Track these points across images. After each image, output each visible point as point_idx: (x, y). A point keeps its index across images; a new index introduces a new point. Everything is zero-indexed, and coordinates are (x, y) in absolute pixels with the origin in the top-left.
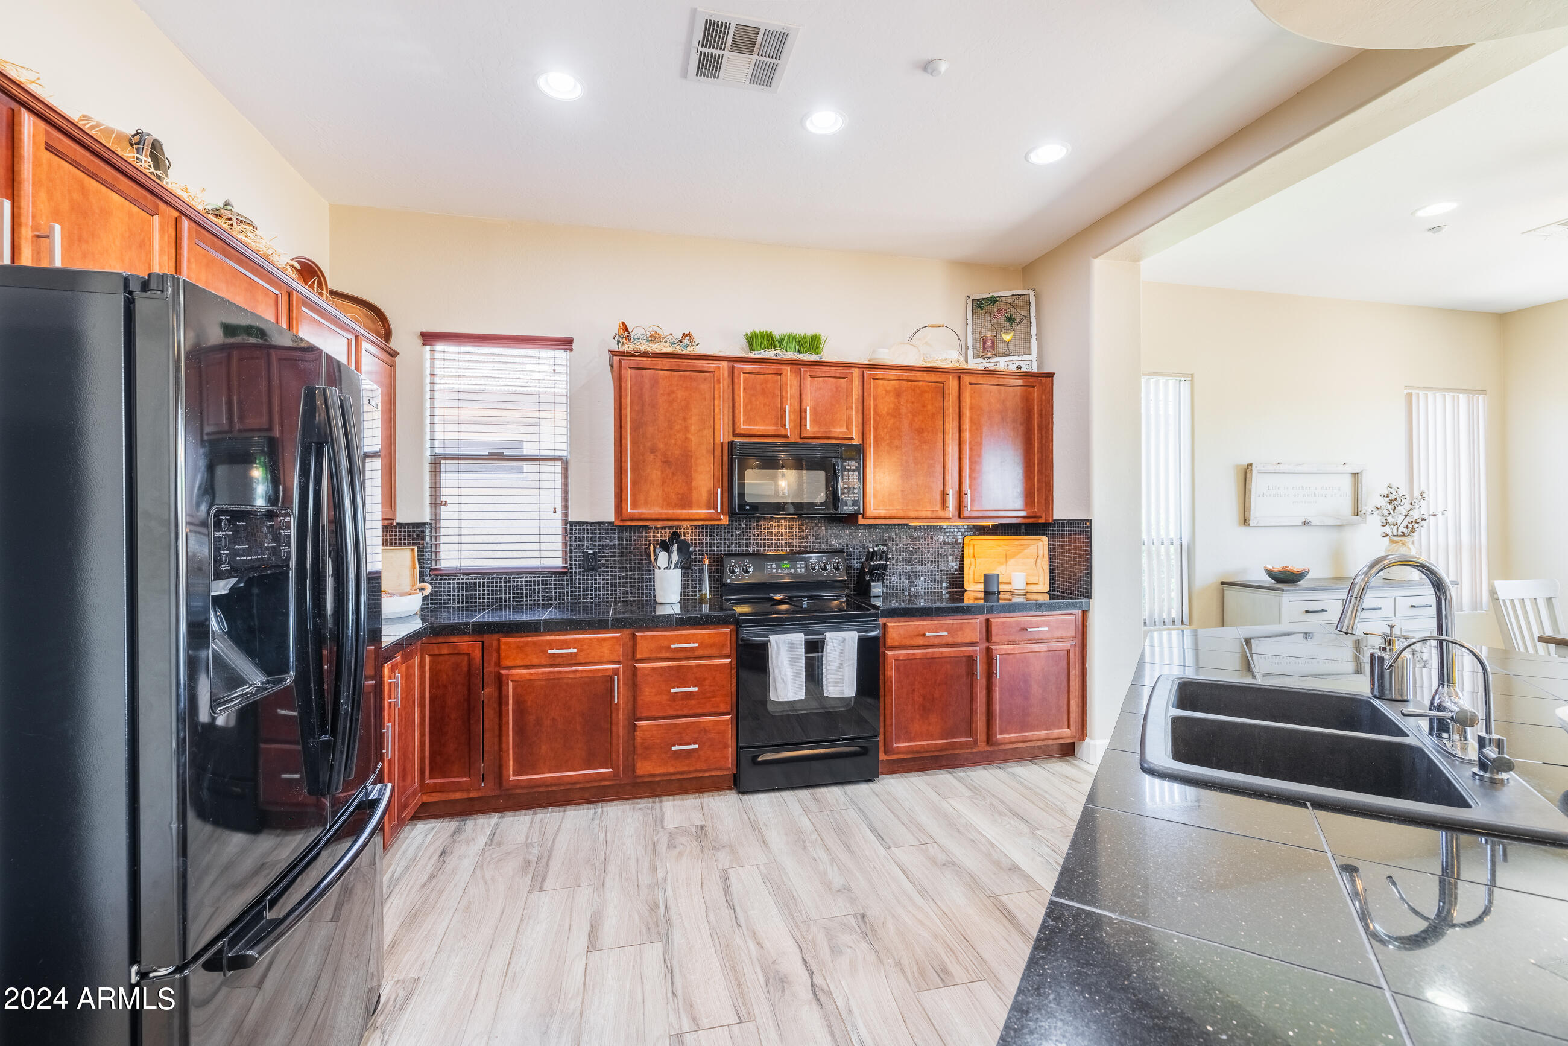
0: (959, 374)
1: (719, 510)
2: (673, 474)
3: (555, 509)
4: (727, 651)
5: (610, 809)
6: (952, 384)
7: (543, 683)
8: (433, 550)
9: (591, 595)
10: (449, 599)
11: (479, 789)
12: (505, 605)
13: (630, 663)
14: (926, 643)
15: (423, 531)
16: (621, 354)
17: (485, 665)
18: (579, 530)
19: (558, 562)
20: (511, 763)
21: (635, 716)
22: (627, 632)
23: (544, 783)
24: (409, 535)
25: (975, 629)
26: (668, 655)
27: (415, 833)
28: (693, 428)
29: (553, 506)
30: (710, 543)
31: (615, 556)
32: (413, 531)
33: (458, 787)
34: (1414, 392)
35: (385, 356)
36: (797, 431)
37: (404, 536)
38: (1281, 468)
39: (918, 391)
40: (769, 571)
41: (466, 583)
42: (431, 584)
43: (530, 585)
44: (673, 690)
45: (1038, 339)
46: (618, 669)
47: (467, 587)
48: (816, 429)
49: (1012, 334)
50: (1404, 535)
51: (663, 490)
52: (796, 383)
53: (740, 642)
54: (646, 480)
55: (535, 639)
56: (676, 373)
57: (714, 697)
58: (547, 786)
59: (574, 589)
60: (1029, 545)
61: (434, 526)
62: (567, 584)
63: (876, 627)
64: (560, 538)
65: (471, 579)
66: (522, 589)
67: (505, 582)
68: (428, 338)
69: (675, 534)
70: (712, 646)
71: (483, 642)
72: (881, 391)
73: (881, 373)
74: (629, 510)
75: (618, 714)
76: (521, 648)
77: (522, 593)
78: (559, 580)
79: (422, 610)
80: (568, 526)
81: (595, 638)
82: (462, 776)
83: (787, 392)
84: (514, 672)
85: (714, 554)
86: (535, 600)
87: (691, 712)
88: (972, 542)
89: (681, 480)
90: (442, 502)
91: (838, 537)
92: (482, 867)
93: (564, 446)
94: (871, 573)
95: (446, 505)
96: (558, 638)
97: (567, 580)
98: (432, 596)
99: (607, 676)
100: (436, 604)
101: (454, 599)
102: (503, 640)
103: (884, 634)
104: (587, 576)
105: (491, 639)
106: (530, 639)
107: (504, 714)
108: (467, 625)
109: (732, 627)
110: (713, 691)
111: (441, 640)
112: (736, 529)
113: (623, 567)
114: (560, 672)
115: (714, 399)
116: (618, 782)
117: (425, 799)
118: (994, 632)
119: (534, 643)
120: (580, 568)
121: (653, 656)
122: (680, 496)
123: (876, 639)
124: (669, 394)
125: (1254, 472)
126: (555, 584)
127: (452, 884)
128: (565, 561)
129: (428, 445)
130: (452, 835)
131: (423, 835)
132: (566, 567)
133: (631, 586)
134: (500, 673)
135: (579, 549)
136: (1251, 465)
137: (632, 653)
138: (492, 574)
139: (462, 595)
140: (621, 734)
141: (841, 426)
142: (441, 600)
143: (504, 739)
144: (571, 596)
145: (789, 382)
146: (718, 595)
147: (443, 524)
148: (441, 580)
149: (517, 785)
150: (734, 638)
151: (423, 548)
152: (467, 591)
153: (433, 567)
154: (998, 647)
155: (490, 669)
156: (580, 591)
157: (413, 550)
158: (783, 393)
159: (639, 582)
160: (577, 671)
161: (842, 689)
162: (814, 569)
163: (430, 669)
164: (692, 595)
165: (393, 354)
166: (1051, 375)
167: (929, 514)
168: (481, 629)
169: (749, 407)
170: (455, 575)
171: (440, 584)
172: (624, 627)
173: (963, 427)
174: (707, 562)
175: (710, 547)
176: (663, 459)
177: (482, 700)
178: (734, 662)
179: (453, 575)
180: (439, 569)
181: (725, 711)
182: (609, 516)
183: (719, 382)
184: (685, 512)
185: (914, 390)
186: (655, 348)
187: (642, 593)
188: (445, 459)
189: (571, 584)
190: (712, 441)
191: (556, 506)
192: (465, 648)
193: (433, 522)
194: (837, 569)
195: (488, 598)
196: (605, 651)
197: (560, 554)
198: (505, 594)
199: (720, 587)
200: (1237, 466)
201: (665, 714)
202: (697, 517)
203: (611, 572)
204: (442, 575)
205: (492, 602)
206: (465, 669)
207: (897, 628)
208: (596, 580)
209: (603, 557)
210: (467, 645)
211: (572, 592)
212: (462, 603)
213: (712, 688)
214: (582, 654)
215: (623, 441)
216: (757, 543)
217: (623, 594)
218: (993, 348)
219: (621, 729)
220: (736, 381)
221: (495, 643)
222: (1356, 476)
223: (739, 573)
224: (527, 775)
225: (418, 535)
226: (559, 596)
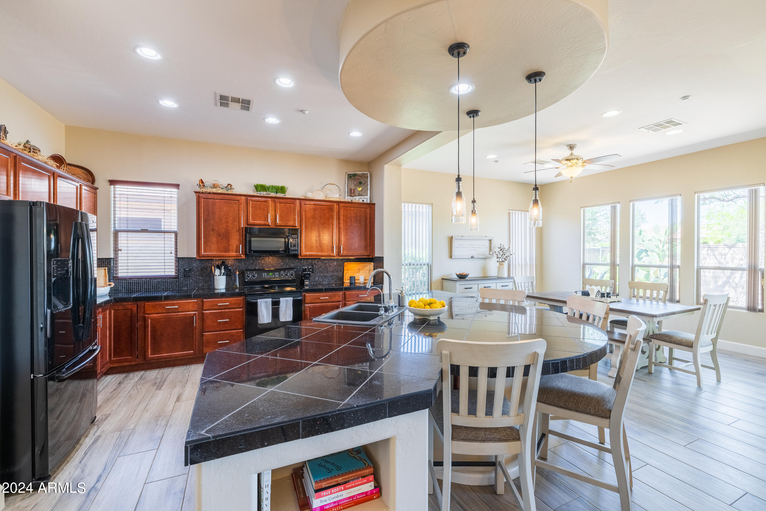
0: (338, 203)
1: (241, 253)
2: (222, 239)
3: (171, 252)
4: (242, 306)
5: (192, 366)
6: (336, 206)
7: (164, 319)
8: (115, 269)
9: (188, 286)
10: (123, 289)
11: (136, 361)
12: (148, 291)
13: (201, 311)
14: (320, 302)
15: (110, 261)
16: (199, 193)
17: (138, 313)
18: (182, 260)
19: (173, 274)
20: (150, 350)
21: (203, 331)
22: (200, 300)
23: (164, 358)
24: (103, 263)
25: (340, 296)
26: (217, 308)
27: (107, 378)
28: (230, 222)
29: (171, 251)
30: (240, 266)
31: (198, 271)
32: (106, 261)
33: (126, 360)
34: (511, 212)
35: (93, 190)
36: (274, 223)
37: (101, 263)
38: (463, 238)
39: (322, 209)
40: (264, 276)
41: (130, 282)
42: (114, 283)
43: (160, 283)
44: (218, 321)
45: (370, 191)
46: (196, 314)
47: (131, 284)
48: (281, 223)
49: (361, 188)
50: (503, 261)
51: (217, 246)
52: (273, 205)
53: (246, 302)
54: (210, 242)
55: (160, 303)
56: (223, 200)
57: (236, 323)
58: (166, 359)
59: (180, 284)
60: (367, 266)
61: (115, 259)
62: (177, 282)
63: (301, 296)
64: (174, 264)
65: (133, 281)
66: (156, 285)
67: (148, 282)
68: (112, 182)
69: (223, 262)
70: (236, 304)
71: (137, 305)
72: (307, 209)
73: (308, 202)
74: (203, 253)
75: (196, 330)
76: (154, 307)
77: (156, 286)
78: (173, 281)
79: (109, 293)
80: (177, 259)
81: (186, 302)
82: (128, 356)
83: (269, 209)
84: (151, 315)
85: (241, 270)
86: (162, 289)
87: (226, 329)
88: (347, 265)
89: (225, 242)
90: (119, 249)
91: (292, 263)
92: (136, 386)
93: (176, 227)
94: (304, 276)
95: (121, 250)
96: (170, 302)
97: (177, 281)
98: (114, 288)
99: (191, 316)
100: (116, 291)
101: (125, 289)
102: (146, 303)
103: (305, 299)
104: (186, 279)
105: (141, 303)
106: (158, 303)
107: (146, 332)
108: (130, 298)
109: (243, 297)
110: (236, 321)
111: (118, 304)
112: (251, 260)
113: (202, 275)
114: (171, 315)
115: (239, 211)
116: (196, 356)
117: (111, 366)
118: (347, 297)
119: (160, 304)
120: (182, 276)
121: (211, 308)
122: (224, 248)
123: (301, 300)
124: (220, 209)
125: (454, 239)
126: (171, 282)
127: (124, 391)
128: (176, 273)
129: (112, 226)
130: (124, 378)
131: (110, 379)
132: (176, 276)
133: (205, 283)
134: (145, 317)
135: (182, 268)
136: (452, 237)
137: (202, 308)
138: (142, 278)
139: (129, 287)
140: (197, 338)
141: (292, 222)
142: (118, 289)
143: (146, 341)
144: (179, 287)
145: (270, 205)
146: (243, 286)
147: (119, 258)
148: (118, 281)
149: (152, 359)
150: (244, 301)
151: (110, 268)
152: (131, 286)
153: (115, 275)
154: (348, 302)
155: (141, 315)
156: (182, 285)
157: (105, 269)
158: (268, 209)
159: (209, 281)
160: (178, 315)
161: (286, 318)
162: (282, 275)
163: (114, 315)
164: (232, 286)
165: (96, 189)
166: (374, 204)
167: (326, 254)
168: (136, 299)
169: (254, 214)
170: (125, 279)
171: (118, 283)
172: (198, 298)
173: (340, 222)
174: (238, 273)
175: (240, 267)
176: (217, 233)
177: (137, 327)
178: (244, 310)
179: (124, 279)
180: (118, 277)
181: (240, 328)
182: (194, 255)
183: (241, 204)
184: (227, 254)
185: (321, 209)
186: (214, 190)
187: (210, 285)
188: (121, 232)
189: (179, 282)
190: (238, 227)
191: (172, 251)
192: (129, 307)
193: (115, 258)
194: (292, 275)
195: (141, 288)
196: (190, 307)
197: (174, 270)
198: (148, 287)
199: (243, 283)
200: (448, 237)
201: (216, 330)
202: (231, 256)
203: (196, 277)
204: (119, 279)
205: (143, 290)
206: (129, 315)
207: (309, 296)
208: (189, 280)
209: (193, 271)
210: (130, 305)
211: (179, 285)
212: (129, 290)
213: (235, 320)
214: (180, 308)
215: (200, 226)
216: (260, 265)
217: (202, 286)
218: (354, 193)
219: (197, 336)
220: (248, 204)
221: (143, 305)
222: (490, 240)
223: (250, 276)
224: (157, 355)
225: (108, 263)
226: (173, 287)
